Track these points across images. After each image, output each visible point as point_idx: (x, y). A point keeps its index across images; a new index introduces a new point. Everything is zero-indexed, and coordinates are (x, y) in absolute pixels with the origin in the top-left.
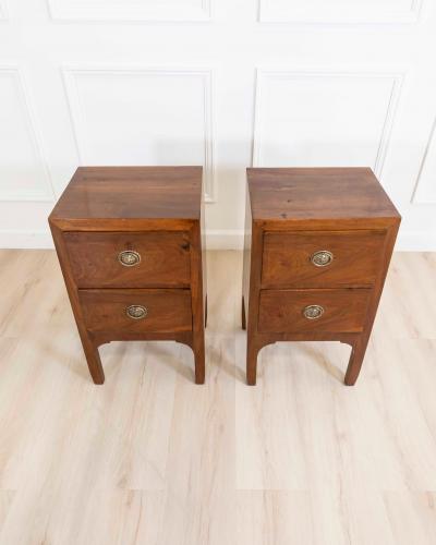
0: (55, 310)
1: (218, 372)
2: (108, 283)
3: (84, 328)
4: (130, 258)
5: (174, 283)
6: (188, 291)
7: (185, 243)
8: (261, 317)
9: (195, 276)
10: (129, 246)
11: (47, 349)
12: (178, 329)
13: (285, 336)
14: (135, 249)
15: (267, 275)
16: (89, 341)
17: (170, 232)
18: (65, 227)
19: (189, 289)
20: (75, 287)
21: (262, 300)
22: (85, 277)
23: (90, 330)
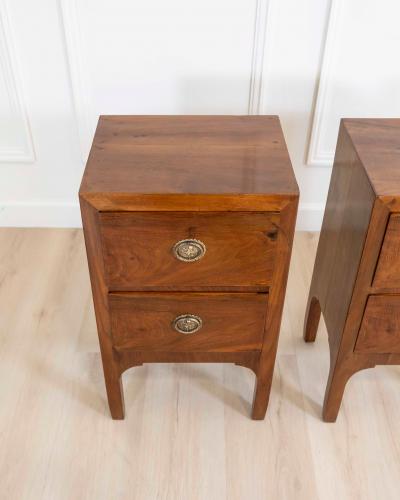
0: (42, 314)
1: (280, 403)
2: (152, 285)
3: (109, 346)
4: (190, 250)
5: (247, 285)
6: (265, 296)
7: (273, 229)
8: (363, 332)
9: (278, 276)
10: (191, 233)
11: (40, 369)
12: (242, 348)
13: (391, 357)
14: (200, 236)
15: (382, 274)
16: (113, 363)
17: (254, 213)
18: (103, 205)
19: (267, 293)
20: (105, 289)
21: (368, 309)
22: (122, 276)
23: (118, 348)
